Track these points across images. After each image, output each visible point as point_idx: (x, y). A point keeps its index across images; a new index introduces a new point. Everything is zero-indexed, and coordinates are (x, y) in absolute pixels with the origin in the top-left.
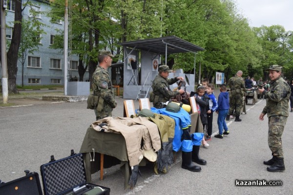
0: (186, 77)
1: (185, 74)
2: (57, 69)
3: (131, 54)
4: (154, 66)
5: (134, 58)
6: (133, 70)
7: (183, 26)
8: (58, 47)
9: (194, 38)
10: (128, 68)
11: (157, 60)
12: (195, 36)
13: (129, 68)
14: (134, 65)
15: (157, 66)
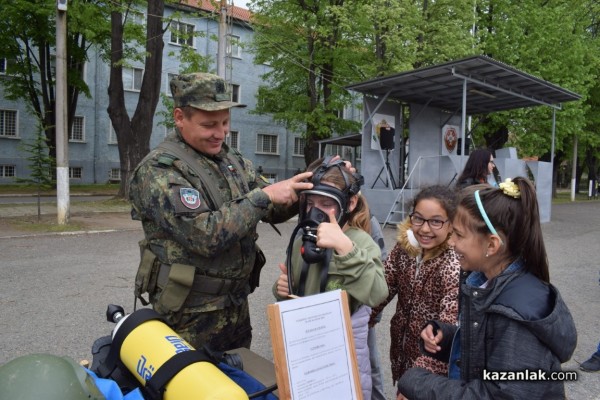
0: (528, 168)
1: (522, 162)
2: (270, 153)
3: (379, 112)
4: (447, 142)
5: (391, 123)
6: (382, 153)
7: (528, 47)
8: (265, 110)
9: (556, 75)
10: (373, 147)
11: (457, 128)
12: (561, 72)
13: (375, 145)
14: (386, 138)
15: (454, 142)
